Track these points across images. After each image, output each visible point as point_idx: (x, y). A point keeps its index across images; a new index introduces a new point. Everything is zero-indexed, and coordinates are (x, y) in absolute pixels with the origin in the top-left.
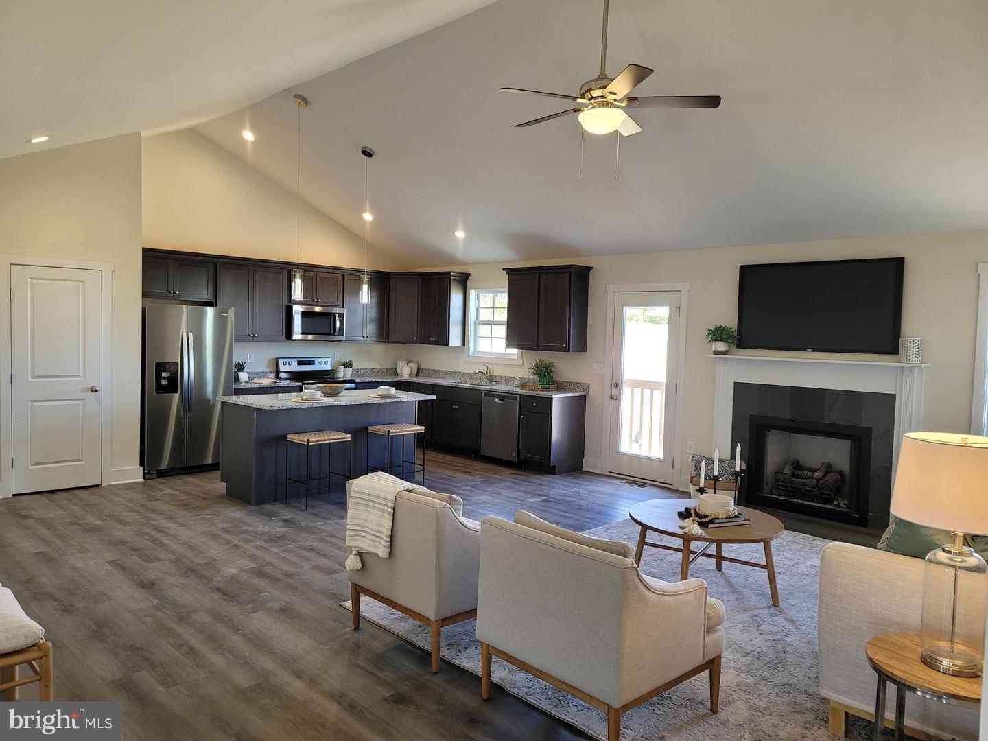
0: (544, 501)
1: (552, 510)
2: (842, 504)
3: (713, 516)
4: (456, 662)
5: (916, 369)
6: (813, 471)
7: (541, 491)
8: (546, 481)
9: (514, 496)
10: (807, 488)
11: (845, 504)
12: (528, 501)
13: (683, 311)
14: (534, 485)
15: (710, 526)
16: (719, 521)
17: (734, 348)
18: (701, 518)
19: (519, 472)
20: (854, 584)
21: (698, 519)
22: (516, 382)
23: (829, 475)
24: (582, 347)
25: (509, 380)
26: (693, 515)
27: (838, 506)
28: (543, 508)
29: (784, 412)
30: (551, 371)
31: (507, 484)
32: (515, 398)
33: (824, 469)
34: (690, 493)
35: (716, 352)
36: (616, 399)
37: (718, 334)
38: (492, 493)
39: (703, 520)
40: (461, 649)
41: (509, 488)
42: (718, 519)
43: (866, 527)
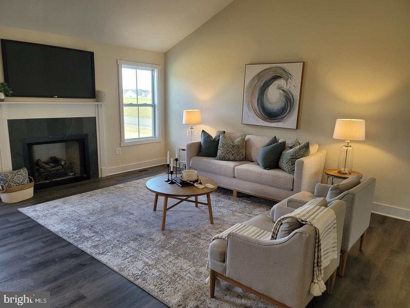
5: (103, 105)
43: (90, 179)
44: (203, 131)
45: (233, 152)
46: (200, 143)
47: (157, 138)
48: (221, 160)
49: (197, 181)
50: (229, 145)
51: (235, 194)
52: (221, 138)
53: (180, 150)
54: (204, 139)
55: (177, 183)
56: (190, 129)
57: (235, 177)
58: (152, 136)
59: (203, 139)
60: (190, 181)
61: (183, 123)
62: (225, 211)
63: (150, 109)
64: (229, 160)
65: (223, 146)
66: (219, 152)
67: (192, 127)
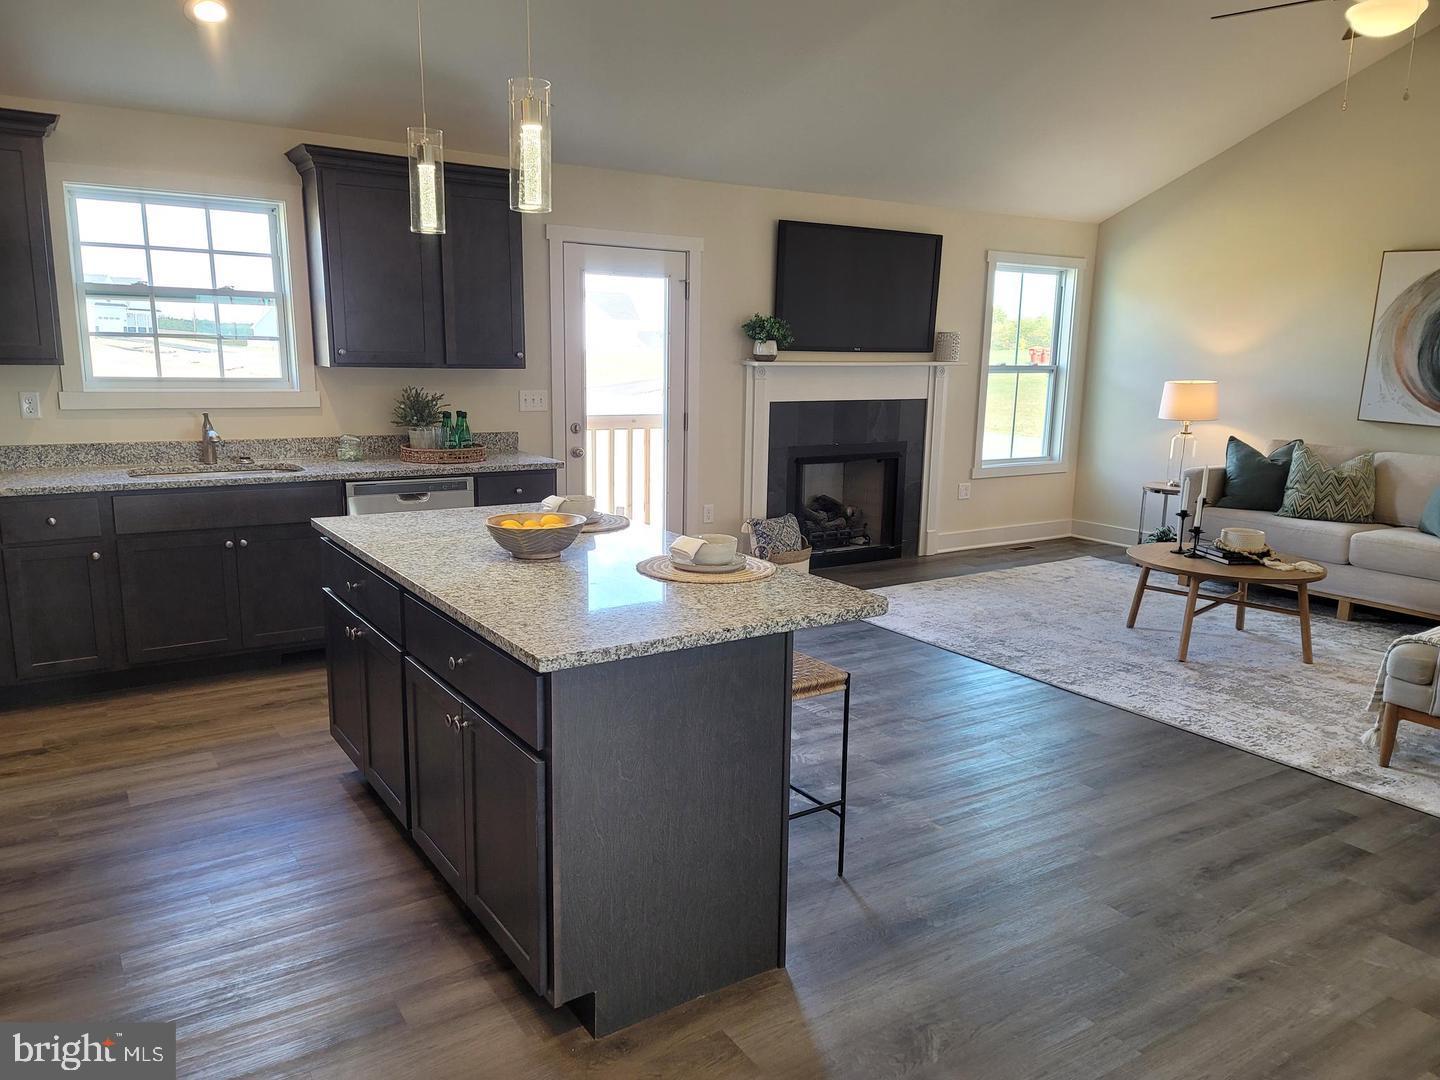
5: (946, 368)
13: (695, 289)
29: (826, 436)
35: (759, 358)
43: (900, 557)
44: (1232, 439)
45: (1338, 498)
46: (1224, 472)
47: (1056, 462)
48: (1299, 518)
49: (1267, 554)
50: (1325, 476)
51: (1344, 609)
52: (1299, 458)
53: (1145, 493)
54: (1237, 460)
55: (1208, 556)
56: (1179, 435)
57: (1349, 564)
58: (1040, 455)
59: (1234, 460)
60: (1250, 553)
61: (1160, 417)
62: (1331, 644)
63: (1044, 379)
64: (1324, 518)
65: (1305, 479)
66: (1290, 497)
67: (1186, 430)
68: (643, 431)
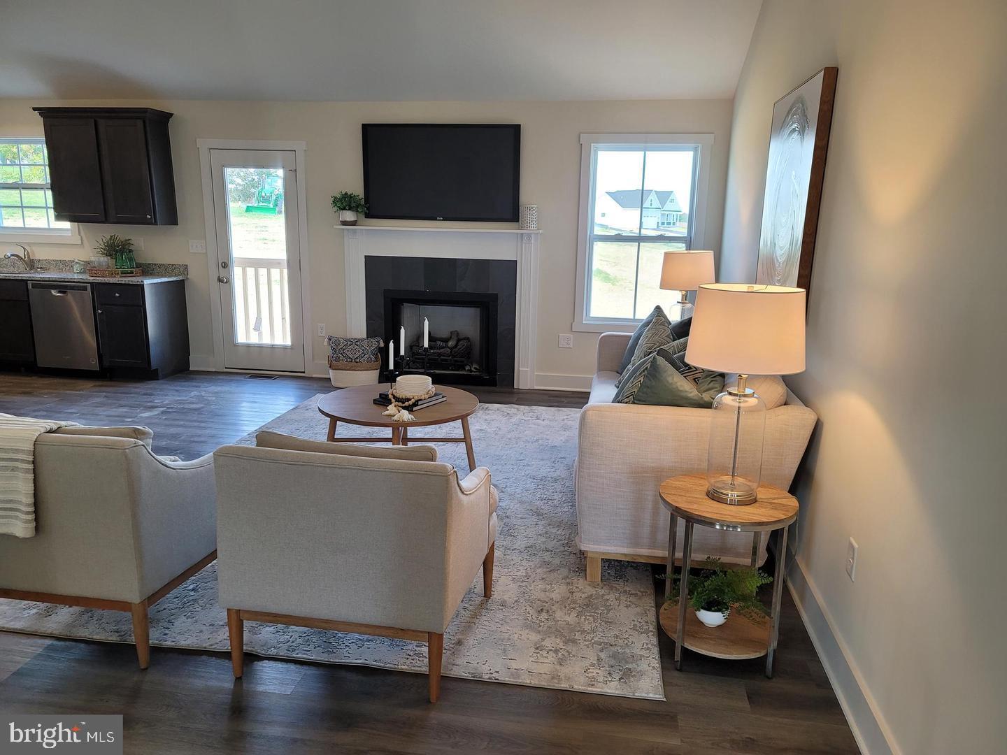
0: (163, 413)
1: (182, 423)
2: (473, 369)
3: (416, 398)
4: (168, 643)
5: (533, 236)
6: (446, 340)
7: (151, 402)
8: (151, 388)
9: (117, 414)
10: (442, 357)
11: (475, 368)
12: (141, 417)
13: (301, 175)
14: (136, 395)
15: (415, 409)
16: (425, 401)
17: (362, 216)
18: (403, 403)
19: (105, 383)
20: (614, 440)
21: (400, 404)
22: (77, 268)
23: (461, 342)
24: (172, 218)
25: (66, 265)
26: (393, 400)
27: (471, 371)
28: (167, 422)
29: (418, 284)
30: (130, 251)
31: (99, 400)
32: (85, 288)
33: (455, 338)
34: (330, 379)
35: (345, 223)
36: (226, 282)
37: (345, 202)
38: (83, 414)
39: (407, 404)
40: (166, 625)
41: (103, 405)
42: (421, 400)
43: (495, 386)
67: (683, 300)
68: (278, 270)
